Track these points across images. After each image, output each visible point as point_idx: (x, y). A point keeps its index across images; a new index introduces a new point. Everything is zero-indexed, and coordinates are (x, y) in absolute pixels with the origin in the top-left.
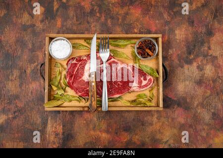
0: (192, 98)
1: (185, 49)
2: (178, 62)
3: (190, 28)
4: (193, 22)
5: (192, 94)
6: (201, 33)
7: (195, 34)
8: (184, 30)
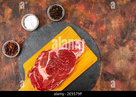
0: (127, 72)
1: (119, 35)
2: (115, 45)
3: (123, 18)
4: (124, 14)
5: (126, 69)
6: (131, 21)
7: (127, 22)
8: (118, 20)
